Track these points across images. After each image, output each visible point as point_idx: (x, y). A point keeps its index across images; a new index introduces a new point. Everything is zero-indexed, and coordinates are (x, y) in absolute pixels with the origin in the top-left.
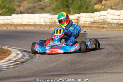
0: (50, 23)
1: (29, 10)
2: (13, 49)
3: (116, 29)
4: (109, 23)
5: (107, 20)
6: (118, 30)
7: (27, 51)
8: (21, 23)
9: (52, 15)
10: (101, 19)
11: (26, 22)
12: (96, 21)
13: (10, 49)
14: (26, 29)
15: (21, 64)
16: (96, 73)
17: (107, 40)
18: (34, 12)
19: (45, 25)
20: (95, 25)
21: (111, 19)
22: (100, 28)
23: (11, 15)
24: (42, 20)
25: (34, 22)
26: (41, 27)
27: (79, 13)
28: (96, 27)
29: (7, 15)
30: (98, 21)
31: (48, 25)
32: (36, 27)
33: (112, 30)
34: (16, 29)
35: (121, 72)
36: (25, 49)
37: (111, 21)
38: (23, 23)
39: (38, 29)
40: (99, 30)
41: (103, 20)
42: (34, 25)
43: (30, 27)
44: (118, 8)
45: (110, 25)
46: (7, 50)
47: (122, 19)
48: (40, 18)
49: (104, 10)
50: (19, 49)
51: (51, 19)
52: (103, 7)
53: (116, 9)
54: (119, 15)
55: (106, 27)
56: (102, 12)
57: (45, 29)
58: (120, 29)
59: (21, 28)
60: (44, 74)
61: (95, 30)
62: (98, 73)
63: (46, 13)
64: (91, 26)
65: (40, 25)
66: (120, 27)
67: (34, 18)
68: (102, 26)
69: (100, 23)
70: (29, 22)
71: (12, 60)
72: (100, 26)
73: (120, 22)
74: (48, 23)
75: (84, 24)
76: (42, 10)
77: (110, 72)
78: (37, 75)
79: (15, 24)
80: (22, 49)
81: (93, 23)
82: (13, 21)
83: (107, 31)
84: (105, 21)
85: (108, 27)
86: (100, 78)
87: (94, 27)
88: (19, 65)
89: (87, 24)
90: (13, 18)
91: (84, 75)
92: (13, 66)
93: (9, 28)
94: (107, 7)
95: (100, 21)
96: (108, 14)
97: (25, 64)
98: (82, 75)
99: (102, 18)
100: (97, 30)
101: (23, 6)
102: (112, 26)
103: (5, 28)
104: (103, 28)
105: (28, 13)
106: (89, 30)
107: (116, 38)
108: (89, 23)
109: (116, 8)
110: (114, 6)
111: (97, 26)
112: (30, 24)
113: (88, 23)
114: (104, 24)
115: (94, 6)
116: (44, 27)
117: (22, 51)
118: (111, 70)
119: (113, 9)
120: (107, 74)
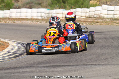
0: (47, 17)
1: (27, 5)
2: (11, 42)
3: (110, 24)
4: (104, 18)
5: (101, 14)
6: (112, 25)
7: (24, 43)
8: (19, 17)
9: (49, 10)
10: (96, 15)
11: (24, 17)
12: (91, 16)
13: (8, 42)
14: (24, 23)
15: (18, 55)
16: (89, 65)
17: (101, 34)
18: (32, 7)
19: (42, 20)
20: (90, 20)
21: (106, 14)
22: (95, 23)
23: (9, 10)
24: (39, 15)
25: (32, 16)
26: (38, 21)
27: (75, 9)
28: (90, 22)
29: (6, 10)
30: (93, 16)
31: (45, 19)
32: (33, 21)
33: (106, 25)
34: (14, 23)
35: (113, 64)
36: (22, 41)
37: (106, 16)
38: (21, 17)
39: (35, 23)
40: (94, 24)
41: (97, 15)
42: (32, 19)
43: (28, 21)
44: (113, 4)
45: (104, 20)
46: (5, 42)
47: (116, 15)
48: (37, 13)
49: (99, 6)
50: (17, 42)
51: (48, 14)
52: (98, 3)
53: (111, 5)
54: (113, 11)
55: (100, 22)
56: (97, 7)
57: (42, 24)
58: (114, 24)
59: (19, 22)
60: (40, 66)
61: (90, 25)
62: (91, 65)
63: (43, 8)
64: (86, 20)
65: (37, 20)
66: (114, 22)
67: (32, 12)
68: (96, 20)
69: (94, 18)
70: (26, 17)
71: (10, 52)
72: (94, 21)
73: (114, 17)
74: (45, 17)
75: (79, 19)
76: (40, 5)
77: (103, 64)
78: (33, 66)
79: (13, 18)
80: (19, 42)
81: (88, 17)
82: (11, 15)
83: (101, 25)
84: (100, 16)
85: (102, 22)
86: (94, 69)
87: (89, 22)
88: (16, 56)
89: (82, 19)
90: (11, 13)
91: (78, 67)
92: (11, 57)
93: (8, 22)
94: (101, 3)
95: (95, 16)
96: (102, 9)
97: (22, 55)
98: (77, 67)
99: (97, 13)
100: (92, 24)
101: (21, 1)
102: (106, 21)
103: (3, 22)
104: (98, 23)
105: (26, 8)
106: (84, 24)
107: (110, 32)
108: (85, 18)
109: (110, 3)
110: (108, 2)
111: (91, 20)
112: (27, 19)
113: (83, 17)
114: (99, 19)
115: (89, 2)
116: (41, 21)
117: (20, 44)
118: (104, 62)
119: (108, 5)
120: (100, 66)
